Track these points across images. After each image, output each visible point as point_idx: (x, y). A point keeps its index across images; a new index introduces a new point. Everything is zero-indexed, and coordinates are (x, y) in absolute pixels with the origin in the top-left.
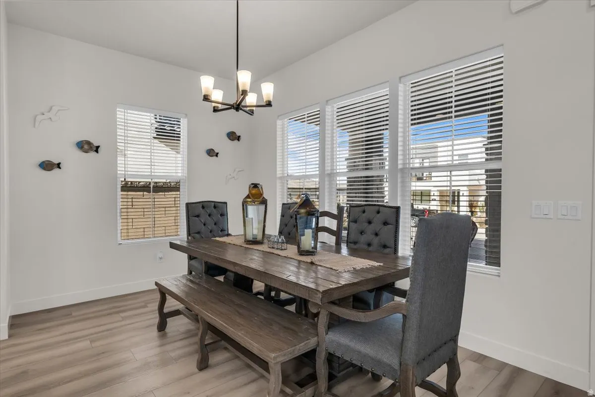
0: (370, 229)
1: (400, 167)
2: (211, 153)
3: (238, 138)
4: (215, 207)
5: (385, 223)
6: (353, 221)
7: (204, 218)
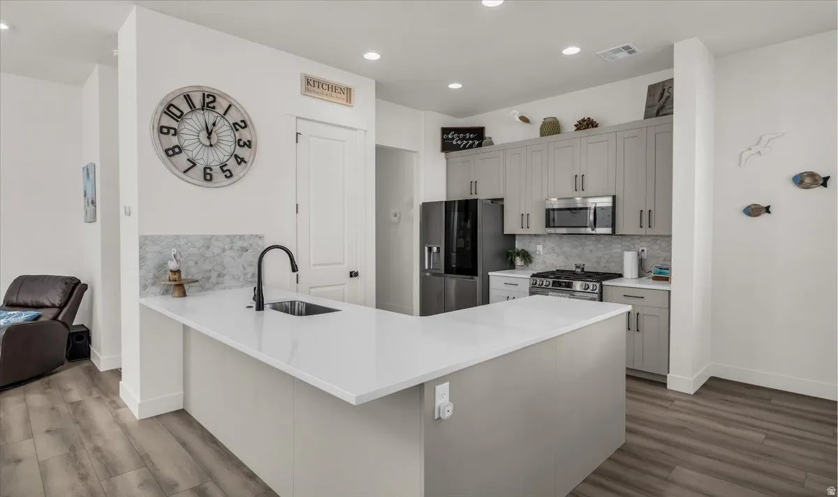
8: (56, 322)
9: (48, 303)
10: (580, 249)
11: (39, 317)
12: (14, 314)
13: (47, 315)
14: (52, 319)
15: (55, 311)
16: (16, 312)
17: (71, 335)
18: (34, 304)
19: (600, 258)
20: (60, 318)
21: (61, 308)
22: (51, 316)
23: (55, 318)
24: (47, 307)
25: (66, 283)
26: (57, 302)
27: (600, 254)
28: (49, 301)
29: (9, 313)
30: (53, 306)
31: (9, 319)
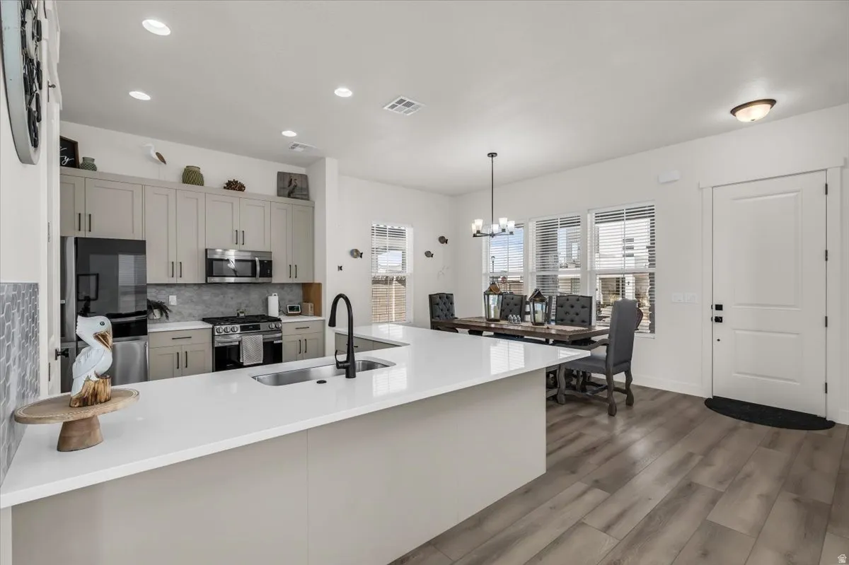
0: (572, 311)
1: (588, 269)
2: (429, 254)
3: (446, 241)
4: (447, 297)
5: (583, 307)
6: (559, 305)
7: (441, 306)
10: (222, 296)
19: (241, 303)
27: (239, 301)
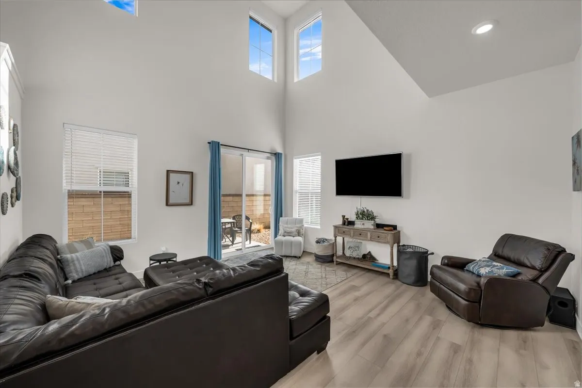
8: (535, 285)
9: (528, 264)
11: (519, 274)
12: (497, 266)
13: (527, 275)
14: (531, 280)
15: (535, 273)
16: (499, 264)
17: (553, 299)
18: (516, 260)
20: (540, 281)
21: (542, 271)
22: (530, 277)
23: (535, 280)
24: (527, 267)
25: (549, 249)
26: (538, 264)
28: (529, 261)
29: (495, 263)
30: (533, 268)
31: (493, 269)
